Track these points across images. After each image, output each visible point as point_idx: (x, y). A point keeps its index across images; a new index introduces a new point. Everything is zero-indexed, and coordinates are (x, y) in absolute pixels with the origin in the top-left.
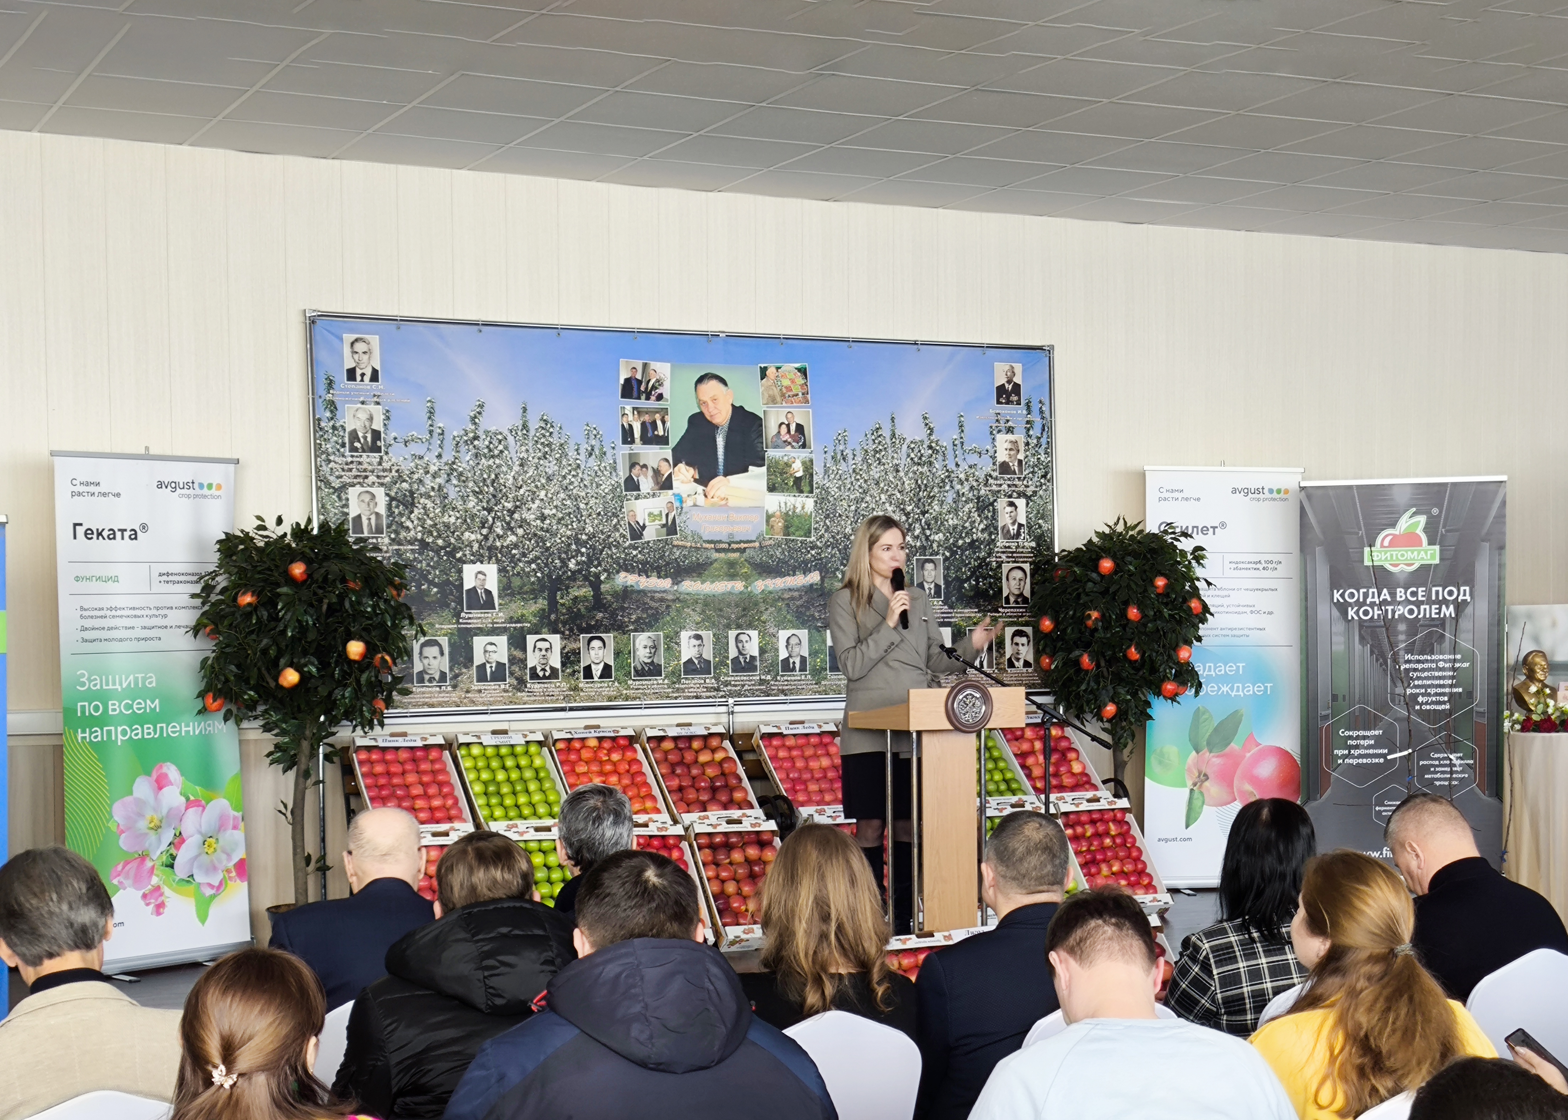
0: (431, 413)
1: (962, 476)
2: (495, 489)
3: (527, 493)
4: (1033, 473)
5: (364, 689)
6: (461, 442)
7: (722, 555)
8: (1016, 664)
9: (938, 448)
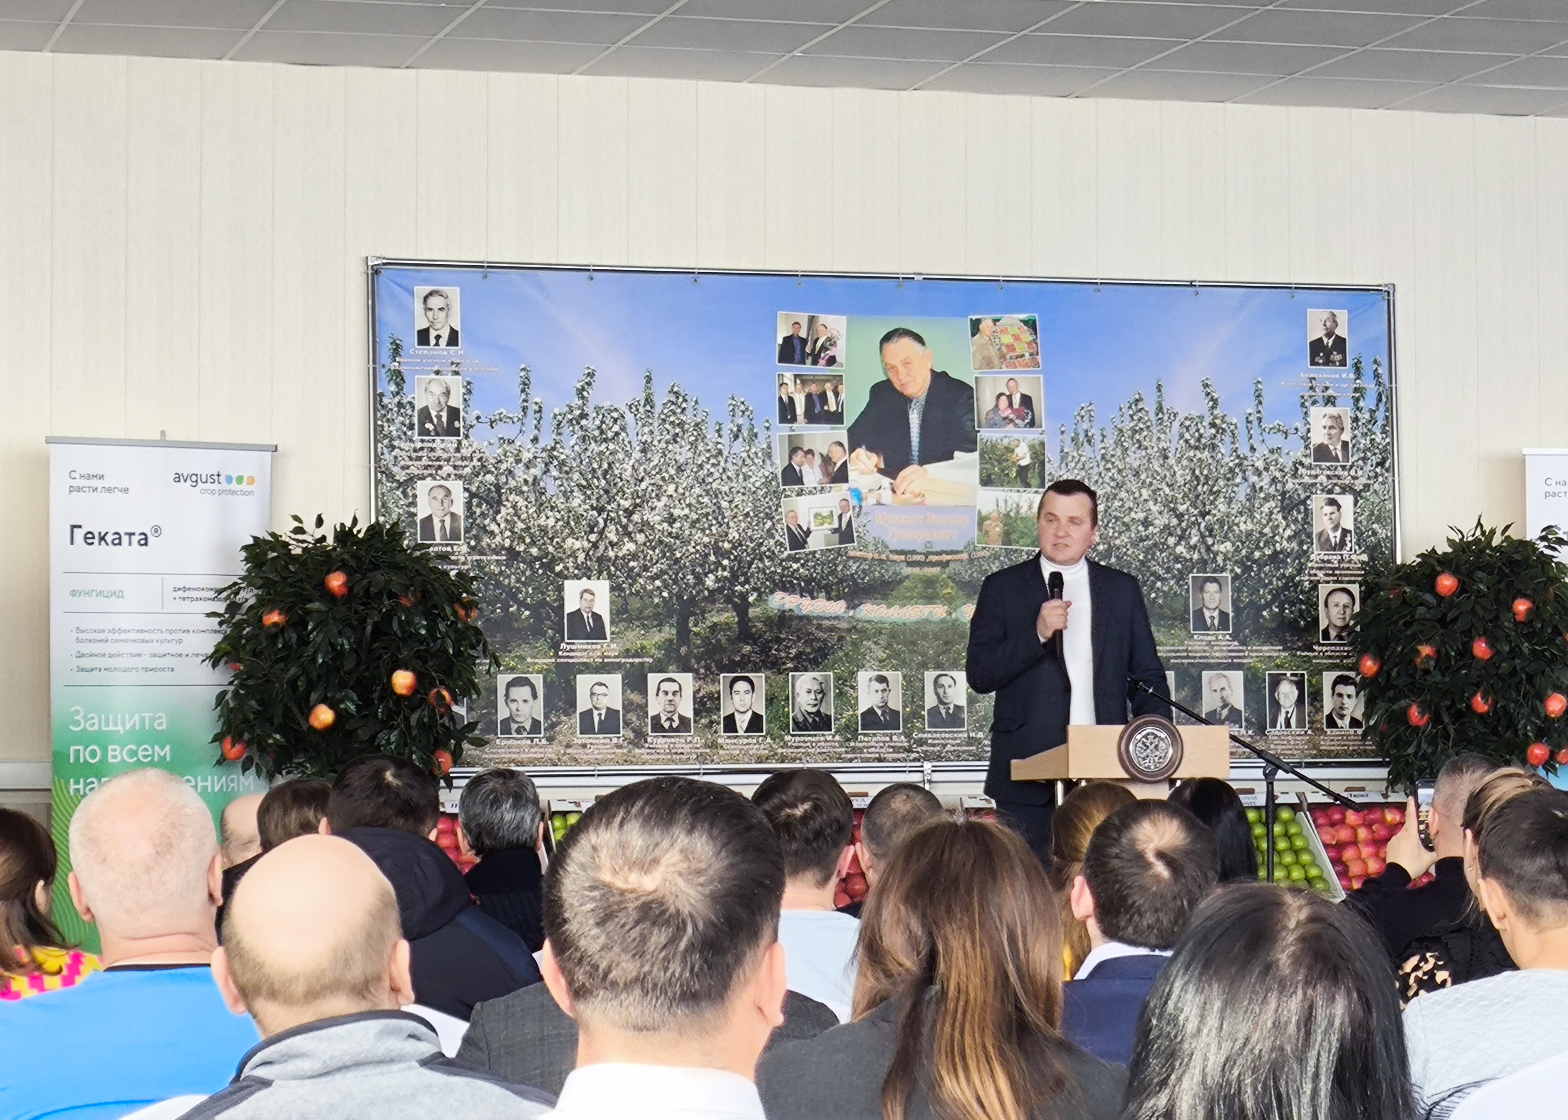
0: (524, 384)
1: (1260, 464)
2: (608, 483)
3: (650, 488)
4: (1364, 459)
5: (415, 732)
6: (564, 422)
7: (916, 570)
8: (1339, 722)
9: (1224, 426)
